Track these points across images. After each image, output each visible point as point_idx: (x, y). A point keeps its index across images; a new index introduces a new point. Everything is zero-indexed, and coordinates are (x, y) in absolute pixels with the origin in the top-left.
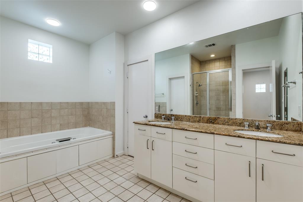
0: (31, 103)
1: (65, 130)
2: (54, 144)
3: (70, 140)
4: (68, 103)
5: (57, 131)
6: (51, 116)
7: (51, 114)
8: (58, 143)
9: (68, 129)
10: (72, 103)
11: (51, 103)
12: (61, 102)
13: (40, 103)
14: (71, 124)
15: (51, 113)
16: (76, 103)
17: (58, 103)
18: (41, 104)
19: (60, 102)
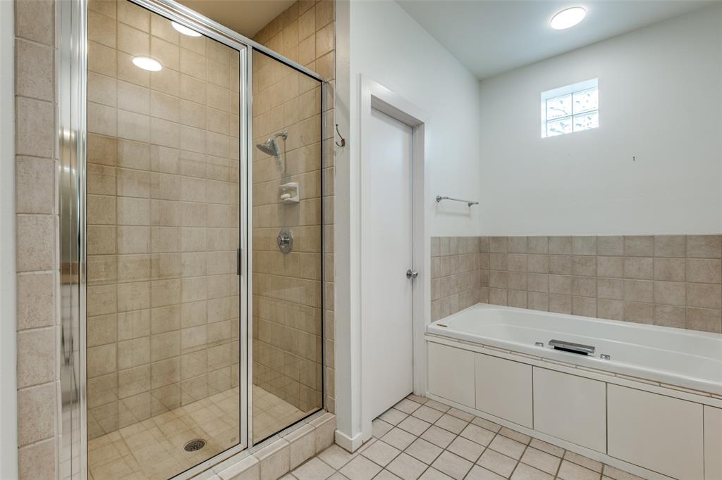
0: (549, 237)
1: (641, 322)
2: (539, 348)
3: (585, 354)
4: (653, 237)
5: (613, 319)
6: (596, 273)
7: (596, 270)
8: (549, 350)
9: (654, 324)
10: (672, 238)
11: (597, 237)
12: (626, 235)
13: (568, 237)
14: (668, 309)
15: (596, 264)
16: (686, 238)
17: (619, 237)
18: (569, 240)
19: (624, 236)
